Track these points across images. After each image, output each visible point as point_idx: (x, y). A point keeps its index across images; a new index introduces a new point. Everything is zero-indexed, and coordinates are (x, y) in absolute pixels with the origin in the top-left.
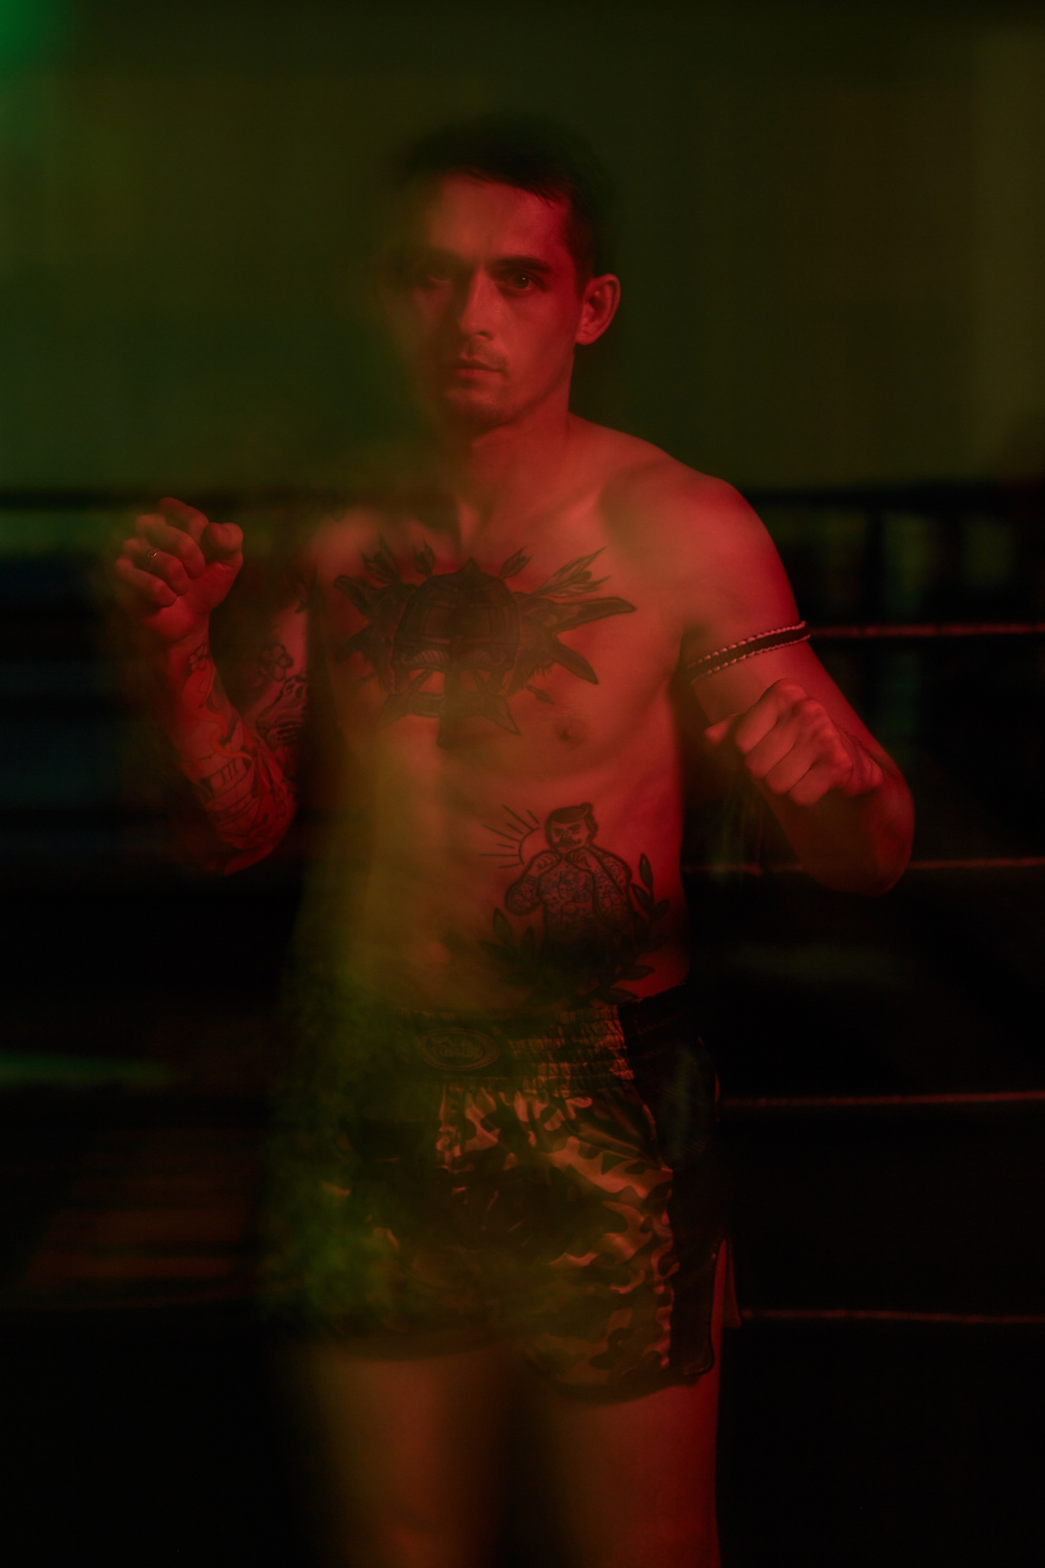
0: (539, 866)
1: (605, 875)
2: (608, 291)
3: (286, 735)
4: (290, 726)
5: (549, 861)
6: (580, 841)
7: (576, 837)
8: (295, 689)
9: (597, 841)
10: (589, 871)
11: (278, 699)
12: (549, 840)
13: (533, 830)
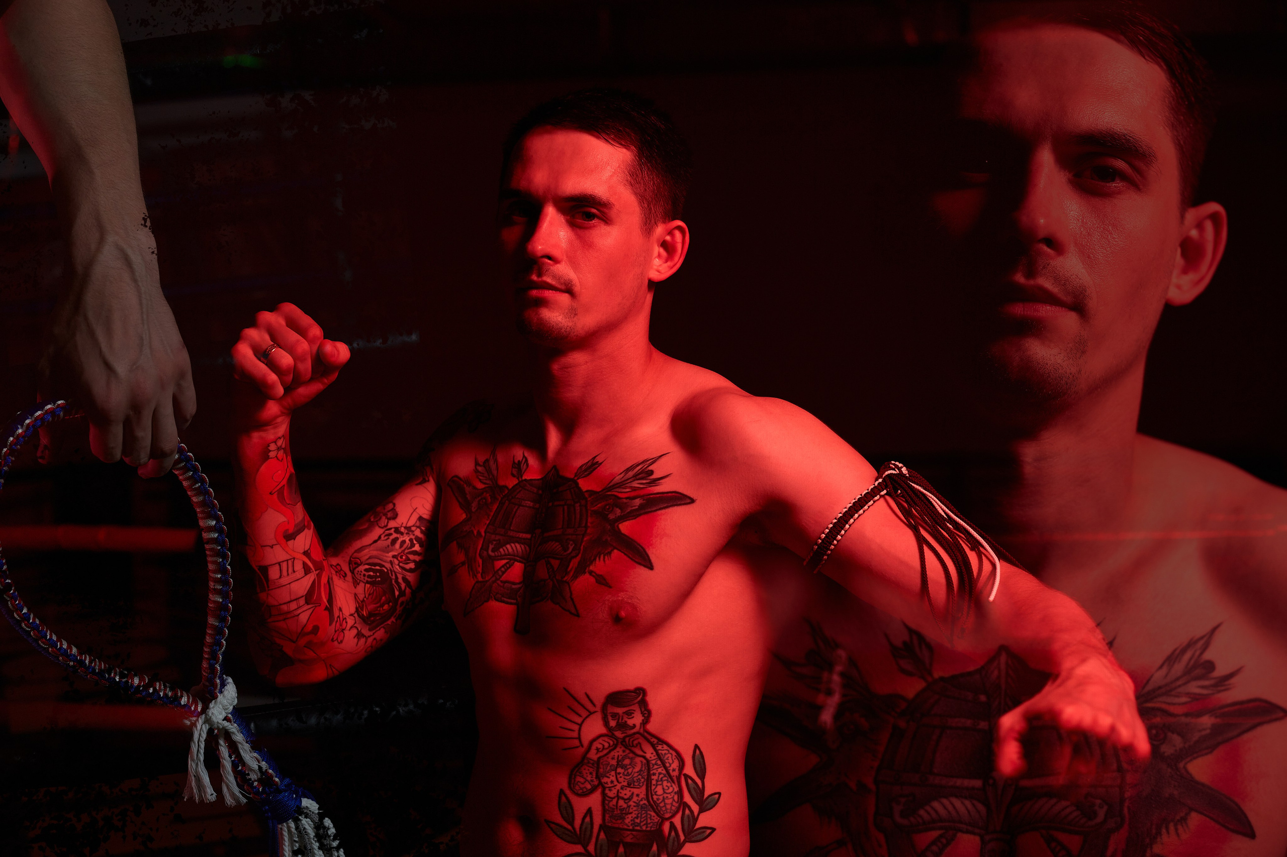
0: (597, 749)
1: (659, 762)
2: (678, 235)
3: (372, 573)
4: (378, 568)
5: (606, 745)
6: (634, 726)
7: (630, 722)
8: (392, 537)
9: (650, 727)
10: (644, 757)
11: (375, 541)
12: (606, 723)
13: (591, 713)
